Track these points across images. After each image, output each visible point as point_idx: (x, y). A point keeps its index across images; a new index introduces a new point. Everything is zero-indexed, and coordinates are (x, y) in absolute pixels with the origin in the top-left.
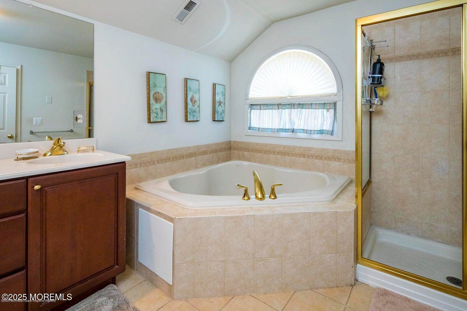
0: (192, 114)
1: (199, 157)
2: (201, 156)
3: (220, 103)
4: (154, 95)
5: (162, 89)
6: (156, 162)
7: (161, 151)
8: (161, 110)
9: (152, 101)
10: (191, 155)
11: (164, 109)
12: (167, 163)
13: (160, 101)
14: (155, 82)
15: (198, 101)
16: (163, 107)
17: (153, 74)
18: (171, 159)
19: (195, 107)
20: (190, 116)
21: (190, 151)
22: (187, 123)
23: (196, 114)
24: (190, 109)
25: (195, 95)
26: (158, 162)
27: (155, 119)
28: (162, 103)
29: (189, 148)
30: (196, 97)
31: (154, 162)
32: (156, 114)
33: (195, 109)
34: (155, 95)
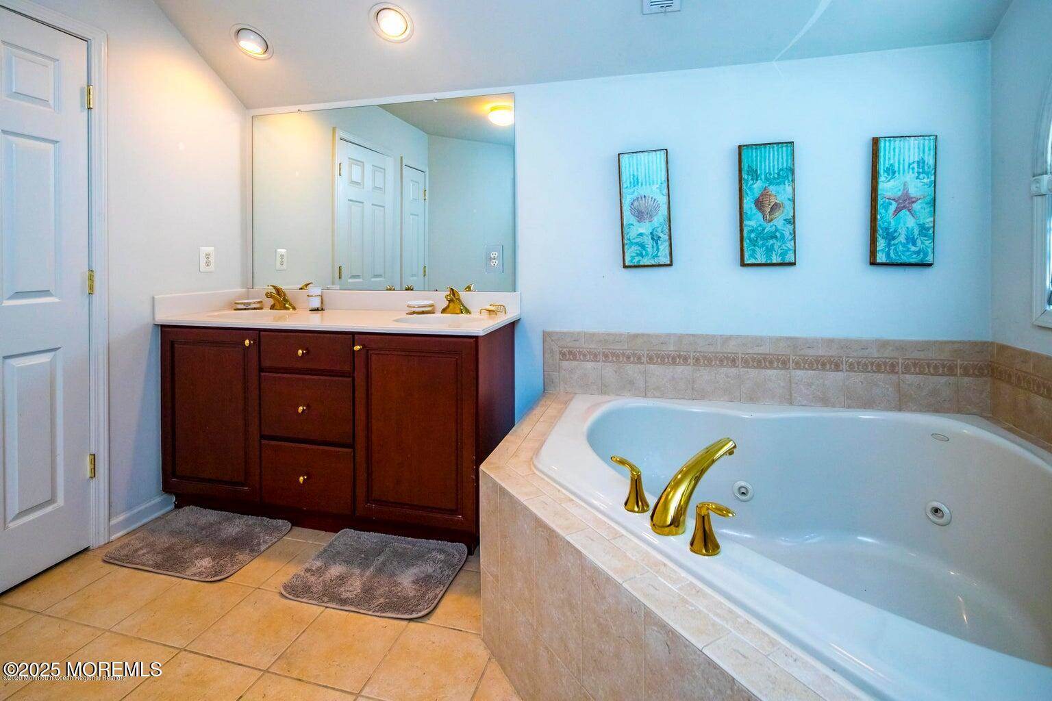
0: (763, 245)
1: (799, 373)
2: (810, 372)
3: (905, 203)
4: (632, 204)
5: (655, 188)
6: (644, 359)
7: (658, 336)
8: (652, 238)
9: (629, 218)
10: (763, 362)
11: (661, 235)
12: (679, 369)
13: (651, 216)
14: (635, 174)
15: (788, 205)
16: (659, 230)
17: (629, 155)
18: (691, 361)
19: (775, 222)
20: (754, 250)
21: (761, 350)
22: (745, 270)
23: (777, 244)
24: (752, 231)
25: (773, 189)
26: (650, 360)
27: (637, 259)
28: (655, 219)
29: (758, 341)
30: (780, 193)
31: (639, 358)
32: (639, 248)
33: (777, 230)
34: (636, 204)
